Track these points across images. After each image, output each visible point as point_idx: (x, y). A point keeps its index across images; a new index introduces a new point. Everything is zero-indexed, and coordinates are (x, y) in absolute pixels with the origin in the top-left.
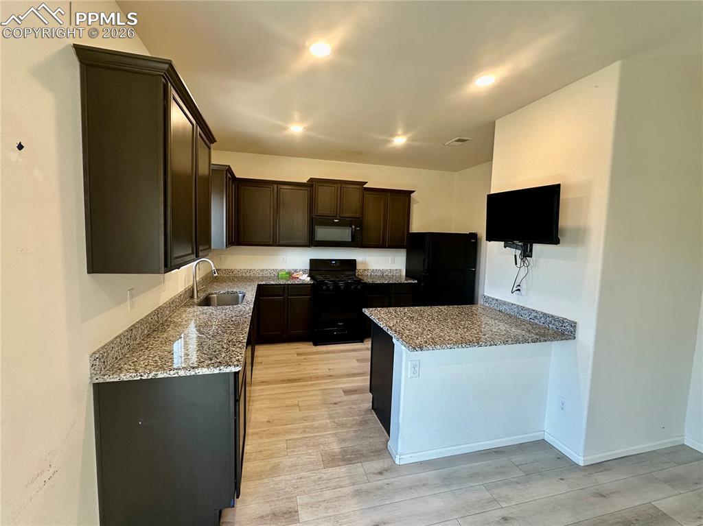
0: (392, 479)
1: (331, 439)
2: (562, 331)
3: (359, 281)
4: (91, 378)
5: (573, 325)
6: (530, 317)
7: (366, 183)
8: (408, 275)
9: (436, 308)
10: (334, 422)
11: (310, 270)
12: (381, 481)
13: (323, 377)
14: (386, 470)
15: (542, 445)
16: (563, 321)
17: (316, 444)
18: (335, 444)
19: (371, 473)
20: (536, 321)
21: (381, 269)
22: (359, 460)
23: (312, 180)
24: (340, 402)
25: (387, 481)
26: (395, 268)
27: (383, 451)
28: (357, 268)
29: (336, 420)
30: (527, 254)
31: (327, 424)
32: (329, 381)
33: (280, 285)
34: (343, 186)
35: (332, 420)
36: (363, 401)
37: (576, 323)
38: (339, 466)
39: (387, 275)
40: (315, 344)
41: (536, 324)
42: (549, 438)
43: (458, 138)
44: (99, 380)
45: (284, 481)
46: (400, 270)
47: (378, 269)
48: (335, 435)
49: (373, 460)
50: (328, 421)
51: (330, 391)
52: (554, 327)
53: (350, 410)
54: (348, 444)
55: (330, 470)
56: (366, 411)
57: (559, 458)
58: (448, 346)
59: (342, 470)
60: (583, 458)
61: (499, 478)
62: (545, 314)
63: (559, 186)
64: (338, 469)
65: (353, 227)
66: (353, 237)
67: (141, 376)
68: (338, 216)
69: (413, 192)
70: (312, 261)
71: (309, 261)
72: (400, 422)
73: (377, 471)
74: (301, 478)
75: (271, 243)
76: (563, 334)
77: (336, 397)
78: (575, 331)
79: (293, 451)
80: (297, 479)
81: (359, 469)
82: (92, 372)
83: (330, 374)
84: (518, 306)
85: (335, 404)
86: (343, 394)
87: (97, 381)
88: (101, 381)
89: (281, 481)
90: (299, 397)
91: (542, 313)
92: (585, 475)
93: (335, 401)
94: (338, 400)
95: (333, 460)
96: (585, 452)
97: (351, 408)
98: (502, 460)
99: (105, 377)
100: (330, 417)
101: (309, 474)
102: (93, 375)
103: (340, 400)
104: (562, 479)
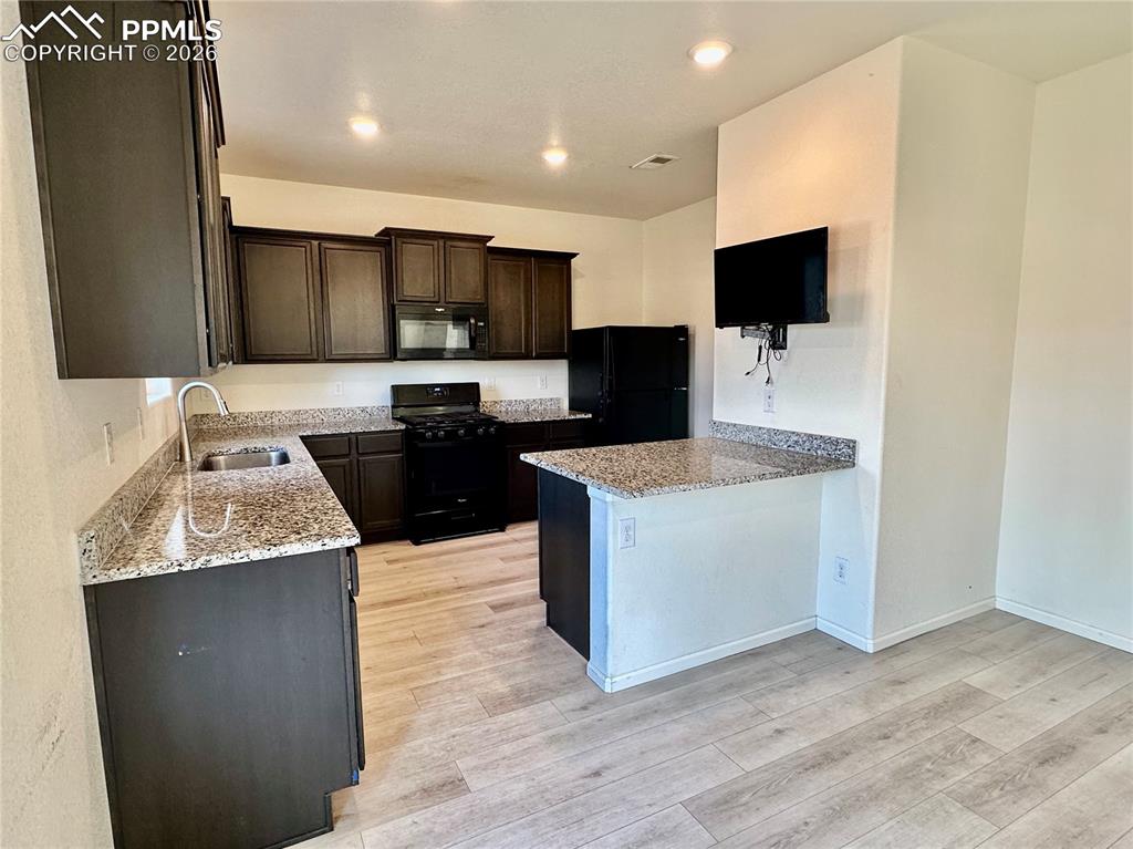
0: (606, 713)
1: (488, 677)
2: (836, 456)
3: (490, 421)
4: (83, 576)
5: (851, 445)
6: (789, 443)
7: (491, 238)
8: (573, 407)
9: (641, 446)
10: (488, 653)
11: (393, 407)
12: (590, 718)
13: (448, 591)
14: (593, 703)
15: (815, 635)
16: (836, 442)
17: (465, 687)
18: (498, 682)
19: (568, 711)
20: (798, 449)
21: (524, 399)
22: (546, 697)
23: (387, 232)
24: (489, 624)
25: (599, 716)
26: (548, 397)
27: (581, 680)
28: (482, 399)
29: (491, 649)
30: (778, 344)
31: (475, 656)
32: (459, 595)
33: (342, 435)
34: (449, 243)
35: (482, 650)
36: (529, 616)
37: (855, 442)
38: (513, 710)
39: (534, 410)
40: (417, 543)
41: (798, 453)
42: (823, 626)
43: (653, 157)
44: (99, 578)
45: (424, 744)
46: (558, 399)
47: (519, 398)
48: (494, 670)
49: (568, 693)
50: (477, 653)
51: (468, 610)
52: (825, 453)
53: (509, 632)
54: (519, 679)
55: (502, 718)
56: (539, 630)
57: (839, 649)
58: (681, 487)
59: (522, 714)
60: (871, 642)
61: (762, 685)
62: (811, 436)
63: (825, 230)
64: (513, 715)
65: (472, 321)
66: (472, 340)
67: (180, 565)
68: (442, 300)
69: (574, 255)
70: (397, 391)
71: (389, 389)
72: (609, 622)
73: (578, 707)
74: (454, 736)
75: (315, 357)
76: (838, 461)
77: (479, 617)
78: (854, 455)
79: (429, 702)
80: (449, 738)
81: (547, 709)
82: (85, 563)
83: (456, 585)
84: (768, 430)
85: (483, 626)
86: (491, 611)
87: (95, 581)
88: (103, 579)
89: (422, 746)
90: (413, 625)
91: (805, 434)
92: (878, 663)
93: (478, 622)
94: (484, 621)
95: (501, 704)
96: (874, 634)
97: (510, 629)
98: (762, 663)
99: (111, 572)
100: (479, 646)
101: (467, 728)
102: (88, 569)
103: (489, 619)
104: (848, 673)
